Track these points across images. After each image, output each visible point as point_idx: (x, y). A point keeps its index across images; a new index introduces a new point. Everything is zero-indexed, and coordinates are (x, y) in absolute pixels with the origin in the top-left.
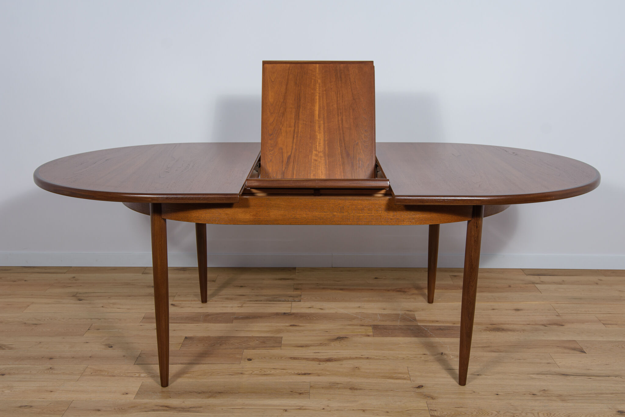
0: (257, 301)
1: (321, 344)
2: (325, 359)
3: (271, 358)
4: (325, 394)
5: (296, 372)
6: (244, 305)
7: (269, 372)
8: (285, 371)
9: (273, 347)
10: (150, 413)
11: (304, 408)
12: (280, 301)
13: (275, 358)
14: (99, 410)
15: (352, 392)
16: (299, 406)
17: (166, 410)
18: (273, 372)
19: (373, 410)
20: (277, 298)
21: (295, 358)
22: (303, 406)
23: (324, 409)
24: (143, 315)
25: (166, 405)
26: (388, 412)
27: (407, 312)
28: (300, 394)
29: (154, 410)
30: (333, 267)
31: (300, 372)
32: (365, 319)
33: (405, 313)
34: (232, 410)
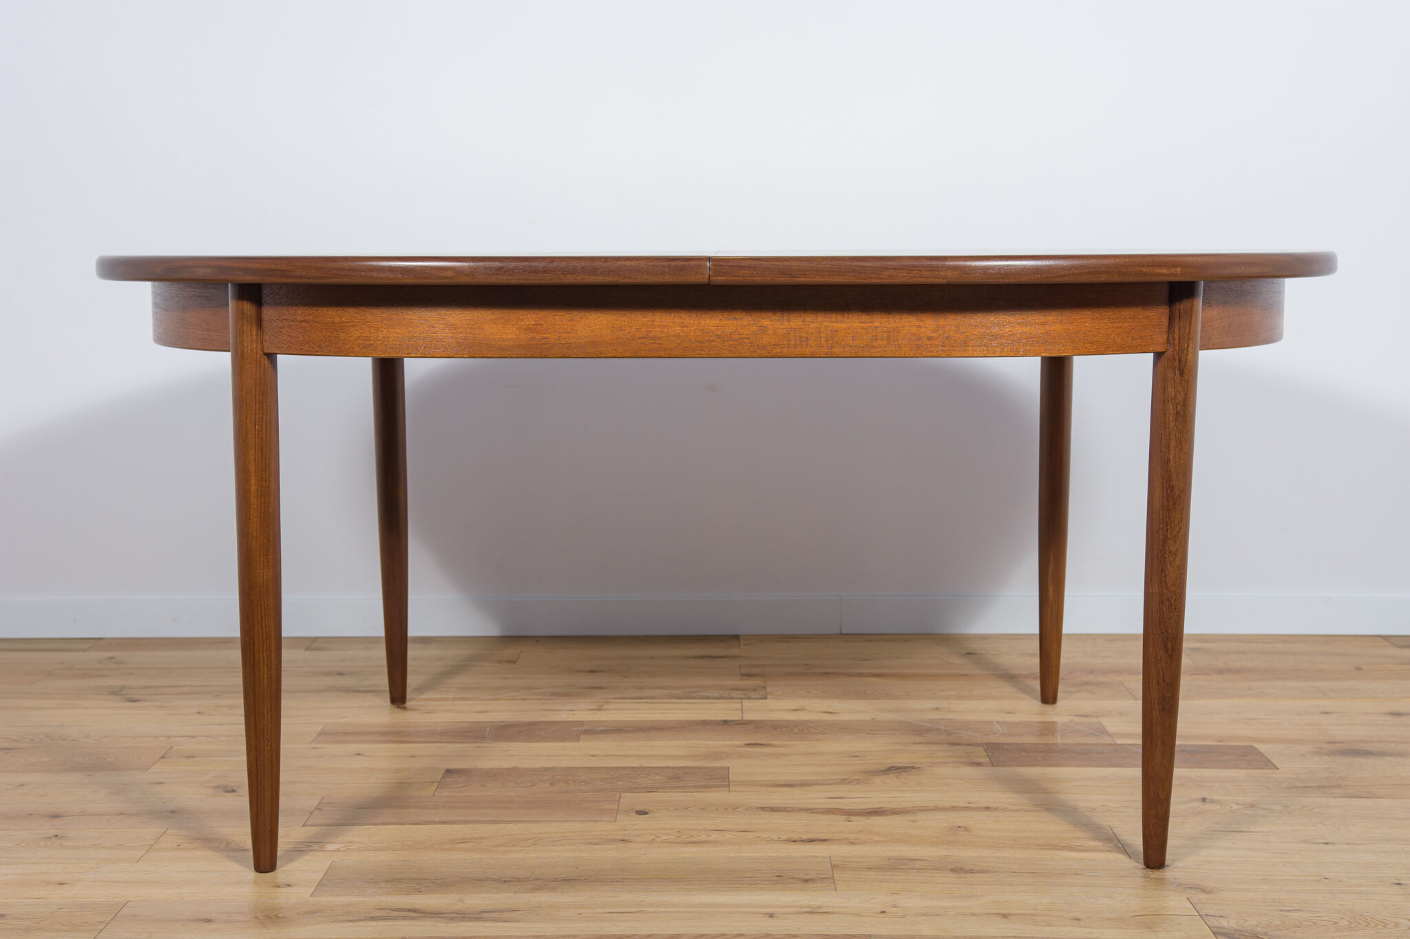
0: (641, 698)
1: (844, 781)
2: (866, 809)
3: (703, 809)
4: (880, 882)
5: (784, 837)
6: (606, 706)
7: (703, 837)
8: (749, 835)
9: (706, 787)
10: (362, 924)
11: (824, 910)
12: (708, 698)
13: (717, 809)
14: (209, 921)
15: (960, 877)
16: (809, 907)
17: (412, 918)
18: (714, 836)
19: (1032, 915)
20: (696, 692)
21: (773, 809)
22: (819, 907)
23: (884, 912)
24: (319, 728)
25: (410, 907)
26: (1078, 919)
27: (1077, 719)
28: (807, 881)
29: (373, 919)
30: (843, 632)
31: (795, 837)
32: (961, 731)
33: (1072, 721)
34: (608, 915)
